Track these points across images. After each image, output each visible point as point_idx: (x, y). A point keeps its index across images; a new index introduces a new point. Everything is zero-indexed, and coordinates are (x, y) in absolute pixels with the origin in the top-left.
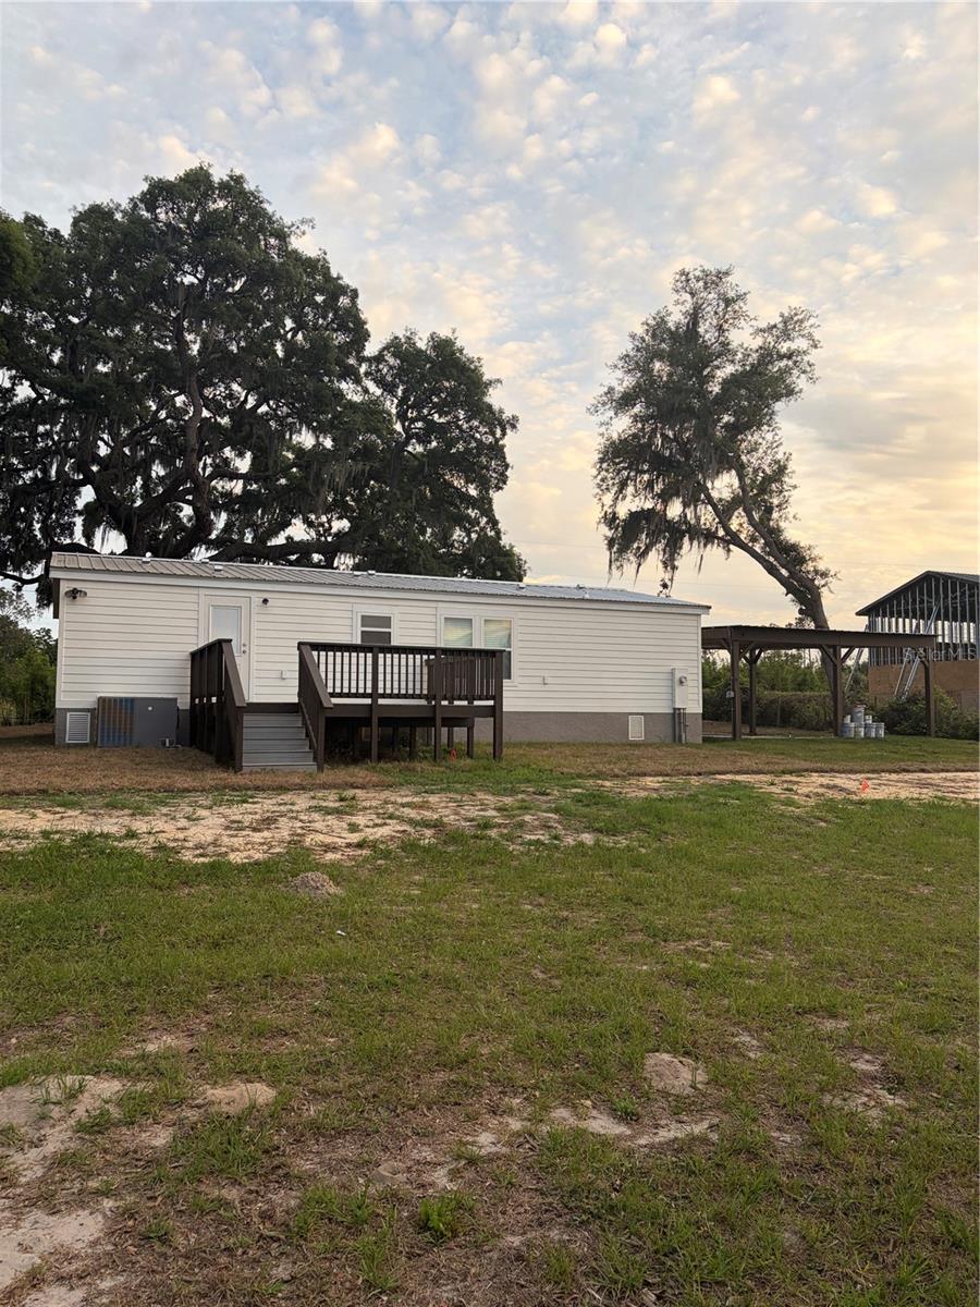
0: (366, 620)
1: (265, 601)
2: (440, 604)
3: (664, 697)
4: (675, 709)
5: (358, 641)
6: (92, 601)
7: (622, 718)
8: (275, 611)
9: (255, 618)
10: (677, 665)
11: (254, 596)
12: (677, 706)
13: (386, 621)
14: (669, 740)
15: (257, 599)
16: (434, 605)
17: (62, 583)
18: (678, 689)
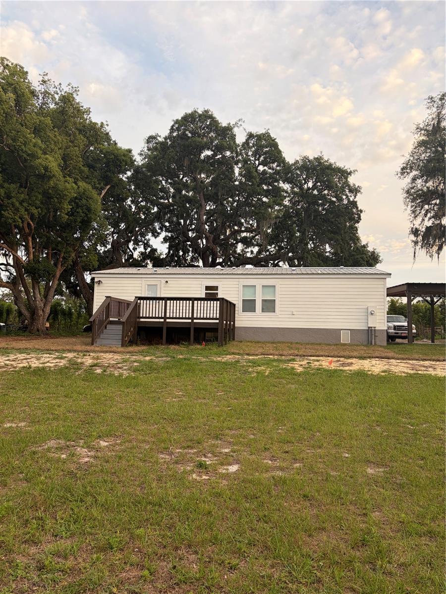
0: (207, 288)
1: (167, 282)
2: (240, 280)
3: (364, 321)
4: (369, 327)
5: (204, 296)
6: (106, 285)
7: (338, 331)
8: (170, 285)
9: (163, 289)
10: (369, 304)
11: (162, 280)
12: (369, 326)
13: (216, 288)
14: (365, 343)
15: (163, 281)
16: (238, 280)
17: (95, 279)
18: (370, 317)
